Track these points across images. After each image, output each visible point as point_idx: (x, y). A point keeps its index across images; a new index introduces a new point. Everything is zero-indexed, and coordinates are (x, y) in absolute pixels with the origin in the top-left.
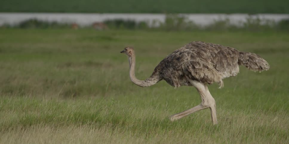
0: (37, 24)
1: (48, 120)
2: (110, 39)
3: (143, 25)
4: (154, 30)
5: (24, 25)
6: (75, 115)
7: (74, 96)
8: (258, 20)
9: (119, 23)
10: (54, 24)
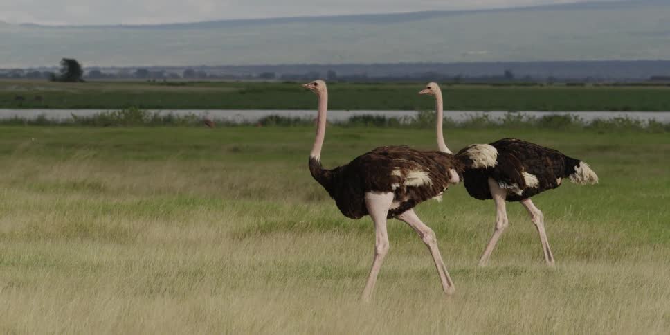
0: (278, 120)
1: (290, 226)
2: (357, 137)
3: (393, 123)
4: (406, 127)
5: (264, 122)
6: (319, 219)
7: (319, 199)
8: (520, 117)
9: (367, 119)
10: (297, 120)
